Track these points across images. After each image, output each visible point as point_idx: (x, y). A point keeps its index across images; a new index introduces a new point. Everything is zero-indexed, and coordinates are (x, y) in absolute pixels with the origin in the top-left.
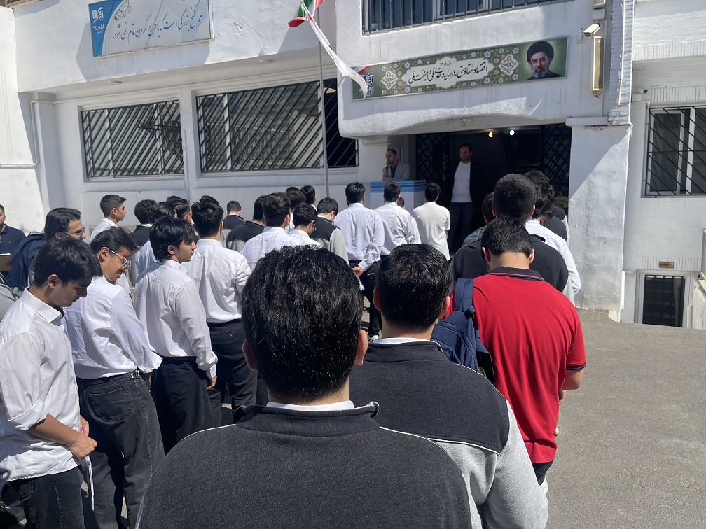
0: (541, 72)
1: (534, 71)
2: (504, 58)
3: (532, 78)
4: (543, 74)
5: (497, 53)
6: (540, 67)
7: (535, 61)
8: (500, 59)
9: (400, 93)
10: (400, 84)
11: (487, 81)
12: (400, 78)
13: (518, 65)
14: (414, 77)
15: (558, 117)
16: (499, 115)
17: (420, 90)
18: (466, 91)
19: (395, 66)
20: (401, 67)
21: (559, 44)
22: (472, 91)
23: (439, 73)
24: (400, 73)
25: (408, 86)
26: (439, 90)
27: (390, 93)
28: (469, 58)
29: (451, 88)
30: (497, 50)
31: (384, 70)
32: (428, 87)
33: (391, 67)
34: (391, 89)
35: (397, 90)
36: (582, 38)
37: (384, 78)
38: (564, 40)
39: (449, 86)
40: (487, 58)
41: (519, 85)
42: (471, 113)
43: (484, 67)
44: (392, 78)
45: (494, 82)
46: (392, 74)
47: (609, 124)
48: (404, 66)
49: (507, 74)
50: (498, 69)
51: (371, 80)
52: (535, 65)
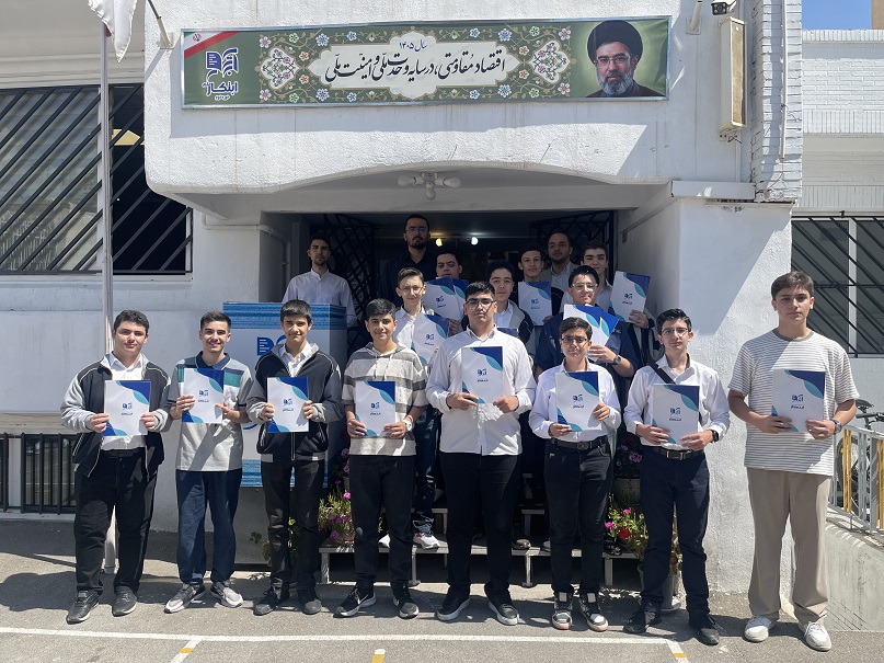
0: (618, 82)
1: (603, 80)
2: (542, 46)
3: (600, 94)
4: (622, 88)
5: (525, 33)
6: (615, 72)
7: (605, 59)
8: (532, 49)
9: (304, 100)
10: (304, 80)
11: (505, 91)
12: (303, 68)
13: (570, 65)
14: (338, 67)
15: (651, 179)
16: (530, 168)
17: (352, 97)
18: (459, 110)
19: (294, 38)
20: (307, 41)
21: (651, 30)
22: (472, 111)
23: (397, 65)
24: (304, 56)
25: (324, 87)
26: (397, 100)
27: (280, 97)
28: (464, 38)
29: (426, 101)
30: (524, 28)
31: (265, 42)
32: (372, 93)
33: (282, 40)
34: (283, 89)
35: (298, 92)
36: (697, 25)
37: (265, 63)
38: (663, 22)
39: (419, 94)
40: (504, 43)
41: (572, 105)
42: (468, 158)
43: (499, 61)
44: (285, 65)
45: (520, 95)
46: (284, 55)
47: (761, 197)
48: (314, 41)
49: (549, 80)
50: (528, 68)
51: (232, 65)
52: (606, 67)
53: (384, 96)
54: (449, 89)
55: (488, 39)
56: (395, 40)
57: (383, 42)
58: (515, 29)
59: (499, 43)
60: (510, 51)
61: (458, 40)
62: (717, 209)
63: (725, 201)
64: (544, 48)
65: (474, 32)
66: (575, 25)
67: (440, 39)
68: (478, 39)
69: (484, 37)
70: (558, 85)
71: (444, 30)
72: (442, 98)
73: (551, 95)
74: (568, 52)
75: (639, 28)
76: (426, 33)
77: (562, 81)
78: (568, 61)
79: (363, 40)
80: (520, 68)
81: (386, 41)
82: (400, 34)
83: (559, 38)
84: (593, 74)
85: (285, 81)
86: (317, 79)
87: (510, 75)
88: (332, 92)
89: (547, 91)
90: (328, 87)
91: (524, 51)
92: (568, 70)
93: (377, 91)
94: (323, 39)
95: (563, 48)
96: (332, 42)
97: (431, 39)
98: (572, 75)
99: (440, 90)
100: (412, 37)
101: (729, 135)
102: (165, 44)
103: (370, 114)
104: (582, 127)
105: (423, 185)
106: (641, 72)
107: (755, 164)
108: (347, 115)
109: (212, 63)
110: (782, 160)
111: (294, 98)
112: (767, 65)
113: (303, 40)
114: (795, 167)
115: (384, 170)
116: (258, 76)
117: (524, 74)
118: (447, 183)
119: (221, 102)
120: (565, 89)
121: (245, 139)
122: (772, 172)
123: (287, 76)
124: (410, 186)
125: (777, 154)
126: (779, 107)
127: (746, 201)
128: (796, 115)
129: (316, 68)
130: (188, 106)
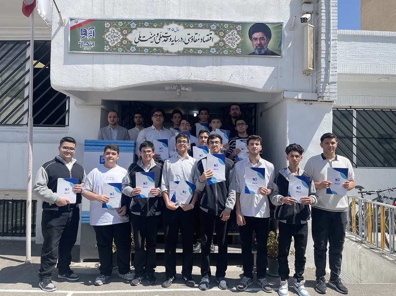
0: (261, 49)
1: (255, 48)
3: (253, 54)
4: (263, 52)
5: (222, 27)
6: (260, 45)
7: (256, 39)
8: (225, 33)
9: (124, 51)
10: (125, 42)
11: (214, 51)
12: (124, 37)
13: (241, 41)
14: (140, 37)
15: (275, 90)
16: (223, 84)
17: (146, 51)
18: (193, 58)
19: (120, 24)
20: (127, 26)
21: (275, 28)
22: (199, 58)
23: (166, 38)
24: (125, 32)
25: (134, 46)
26: (166, 53)
27: (114, 49)
28: (195, 27)
29: (179, 53)
30: (222, 25)
31: (107, 25)
32: (155, 49)
33: (115, 24)
34: (115, 46)
35: (122, 48)
36: (294, 26)
37: (107, 34)
38: (280, 25)
39: (176, 51)
40: (213, 30)
41: (242, 57)
42: (197, 79)
43: (211, 38)
44: (116, 35)
45: (220, 53)
46: (116, 31)
47: (320, 99)
48: (129, 26)
49: (232, 47)
50: (223, 41)
51: (92, 34)
52: (256, 42)
53: (160, 50)
54: (189, 49)
55: (206, 28)
56: (166, 27)
57: (160, 27)
58: (218, 25)
59: (211, 30)
60: (216, 34)
61: (193, 28)
62: (302, 104)
63: (305, 100)
64: (230, 33)
65: (200, 25)
66: (243, 24)
67: (185, 27)
68: (202, 28)
69: (204, 27)
70: (236, 49)
71: (187, 23)
72: (186, 53)
73: (233, 53)
74: (240, 36)
75: (270, 27)
76: (179, 25)
77: (237, 47)
78: (240, 39)
79: (151, 26)
80: (220, 41)
81: (162, 27)
82: (168, 24)
83: (236, 29)
84: (251, 45)
85: (116, 42)
86: (131, 42)
87: (216, 44)
88: (137, 48)
89: (231, 51)
90: (135, 46)
91: (222, 34)
92: (240, 43)
93: (157, 48)
94: (133, 25)
95: (238, 34)
96: (137, 26)
97: (181, 27)
98: (242, 45)
99: (185, 49)
100: (173, 26)
101: (307, 73)
102: (61, 24)
103: (153, 58)
104: (246, 67)
105: (176, 90)
106: (271, 45)
107: (318, 85)
108: (144, 58)
109: (83, 33)
110: (329, 84)
111: (120, 50)
112: (323, 44)
113: (125, 25)
114: (334, 87)
115: (160, 83)
116: (104, 39)
117: (221, 44)
118: (187, 89)
119: (87, 50)
120: (239, 51)
121: (97, 67)
122: (325, 89)
123: (117, 40)
124: (170, 90)
125: (327, 81)
126: (328, 62)
127: (314, 101)
128: (335, 66)
129: (130, 37)
130: (71, 52)
